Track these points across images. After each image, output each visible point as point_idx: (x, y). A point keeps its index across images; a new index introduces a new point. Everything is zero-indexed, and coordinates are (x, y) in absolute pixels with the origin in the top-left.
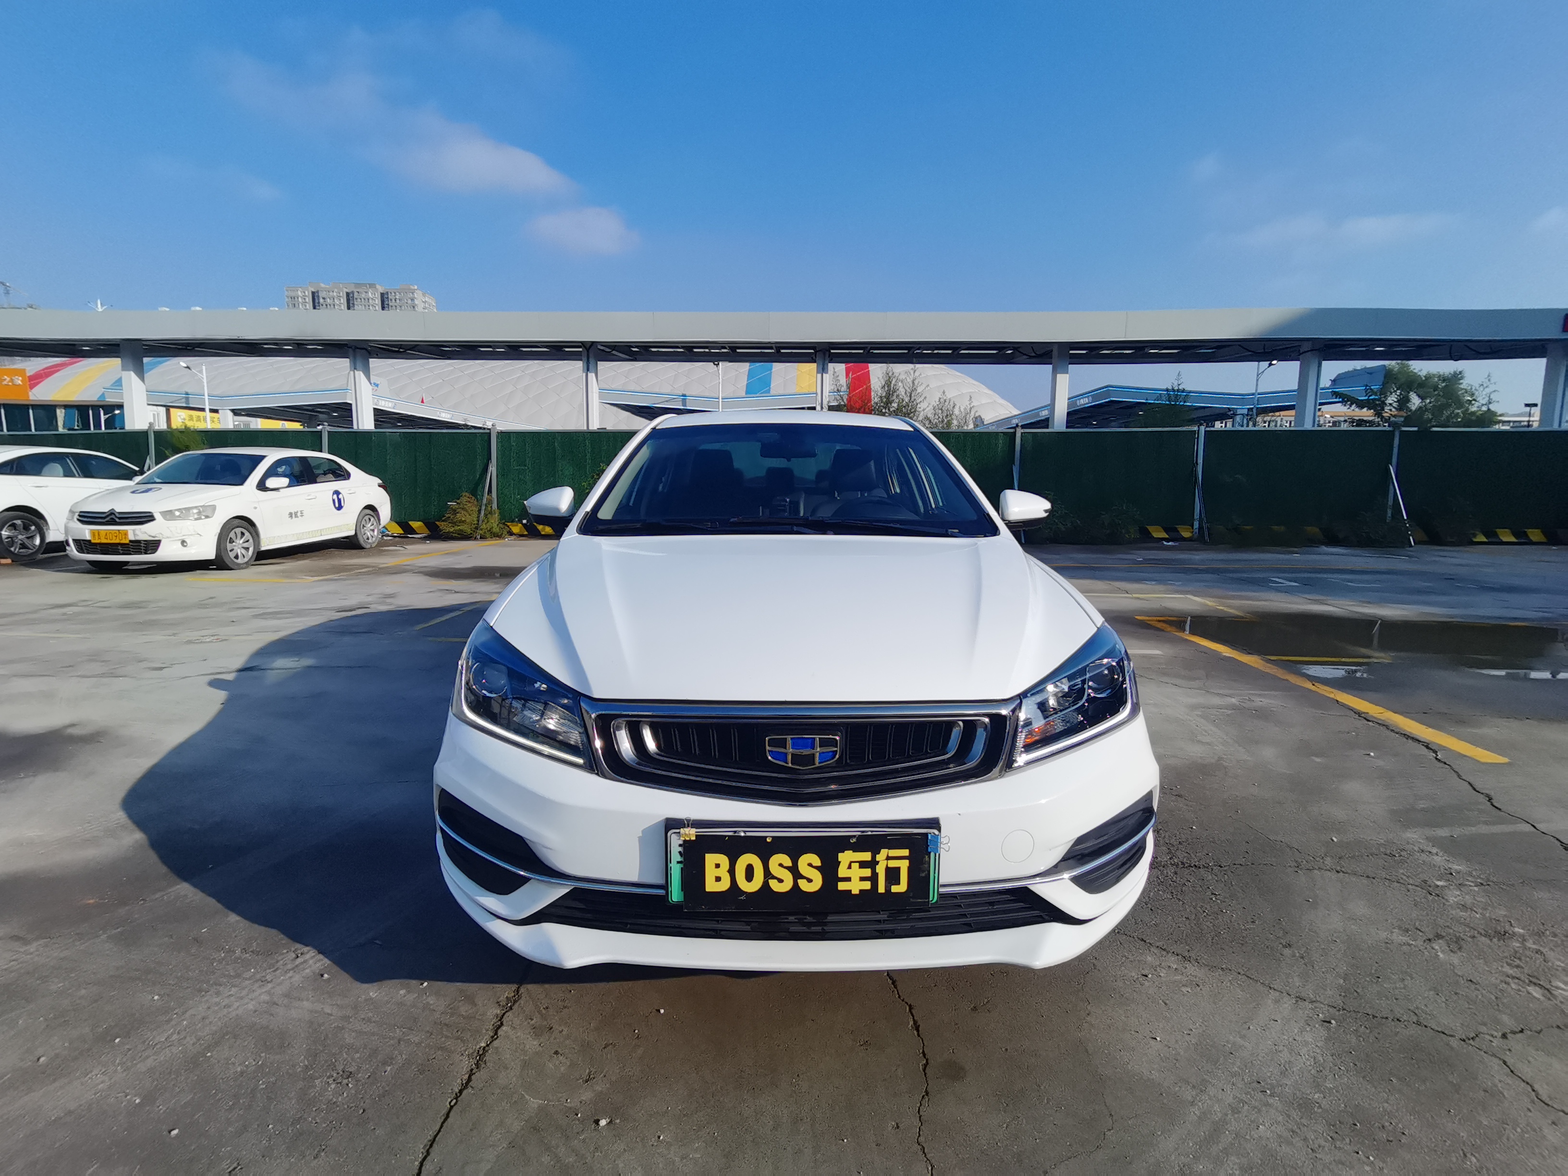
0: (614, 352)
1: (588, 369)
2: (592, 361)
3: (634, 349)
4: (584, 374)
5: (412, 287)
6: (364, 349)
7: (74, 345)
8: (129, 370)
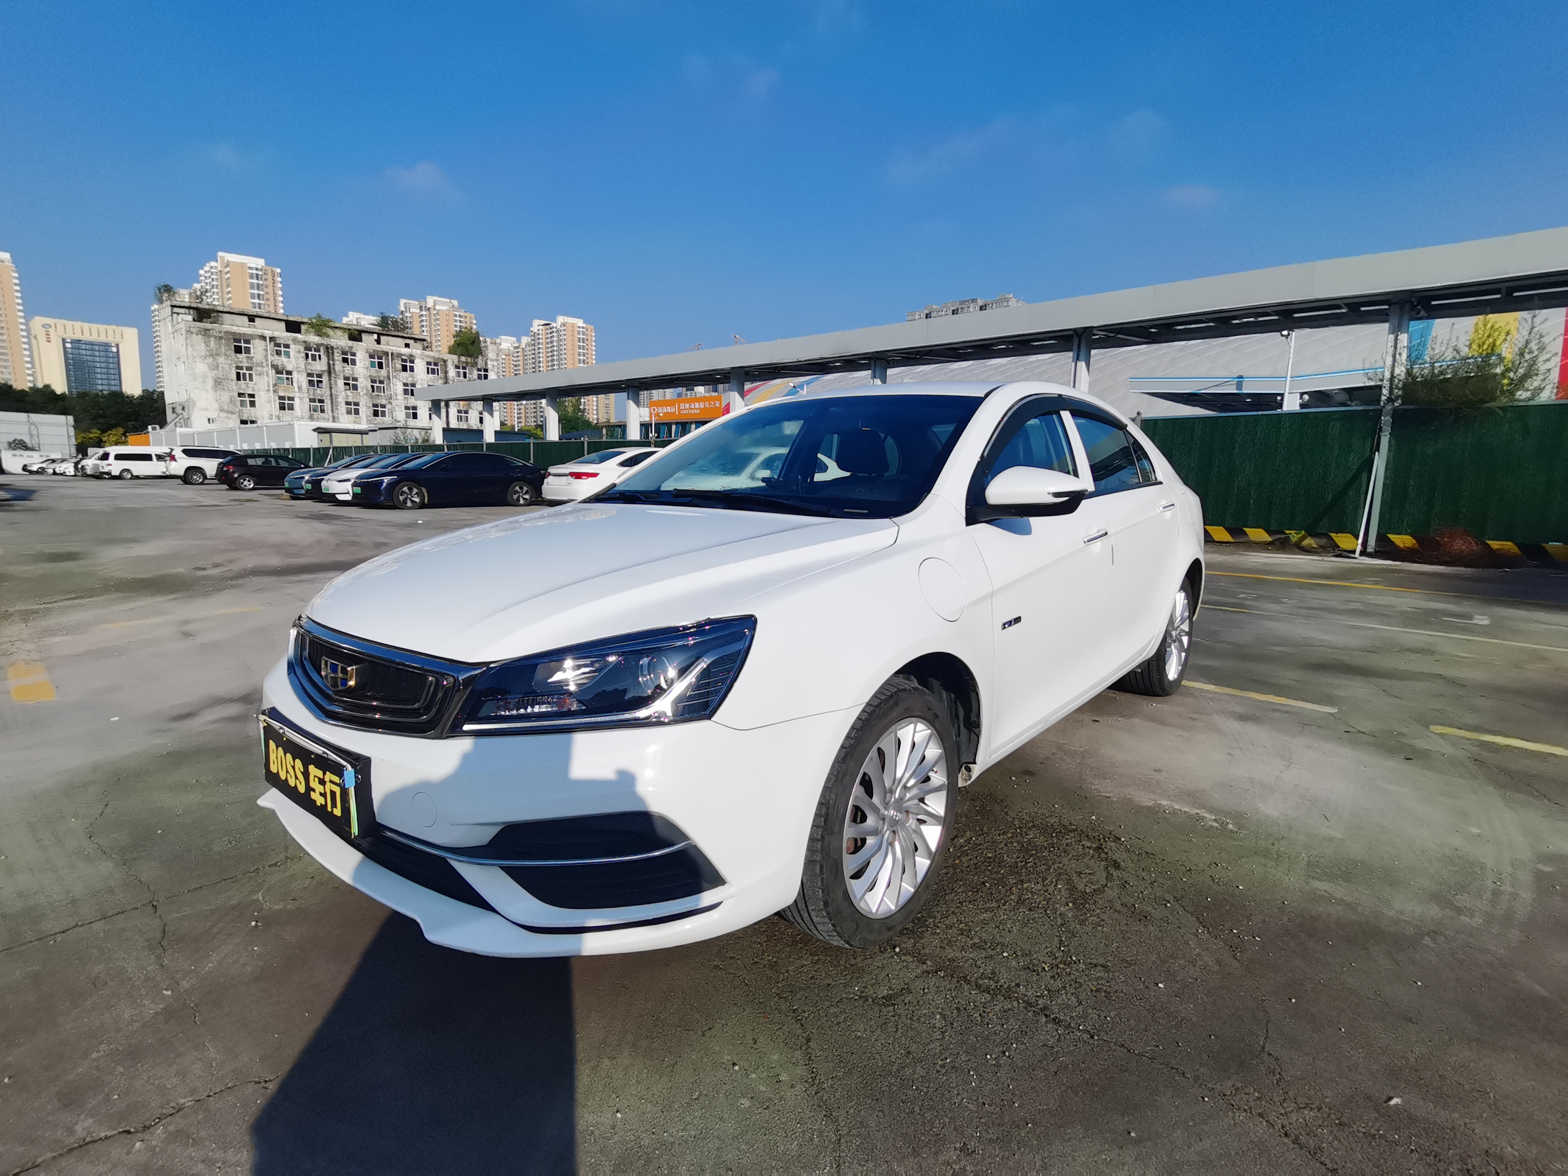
0: (1118, 336)
1: (1077, 359)
2: (1083, 349)
3: (1153, 330)
4: (1073, 364)
5: (1008, 296)
6: (884, 359)
7: (711, 375)
8: (734, 391)
